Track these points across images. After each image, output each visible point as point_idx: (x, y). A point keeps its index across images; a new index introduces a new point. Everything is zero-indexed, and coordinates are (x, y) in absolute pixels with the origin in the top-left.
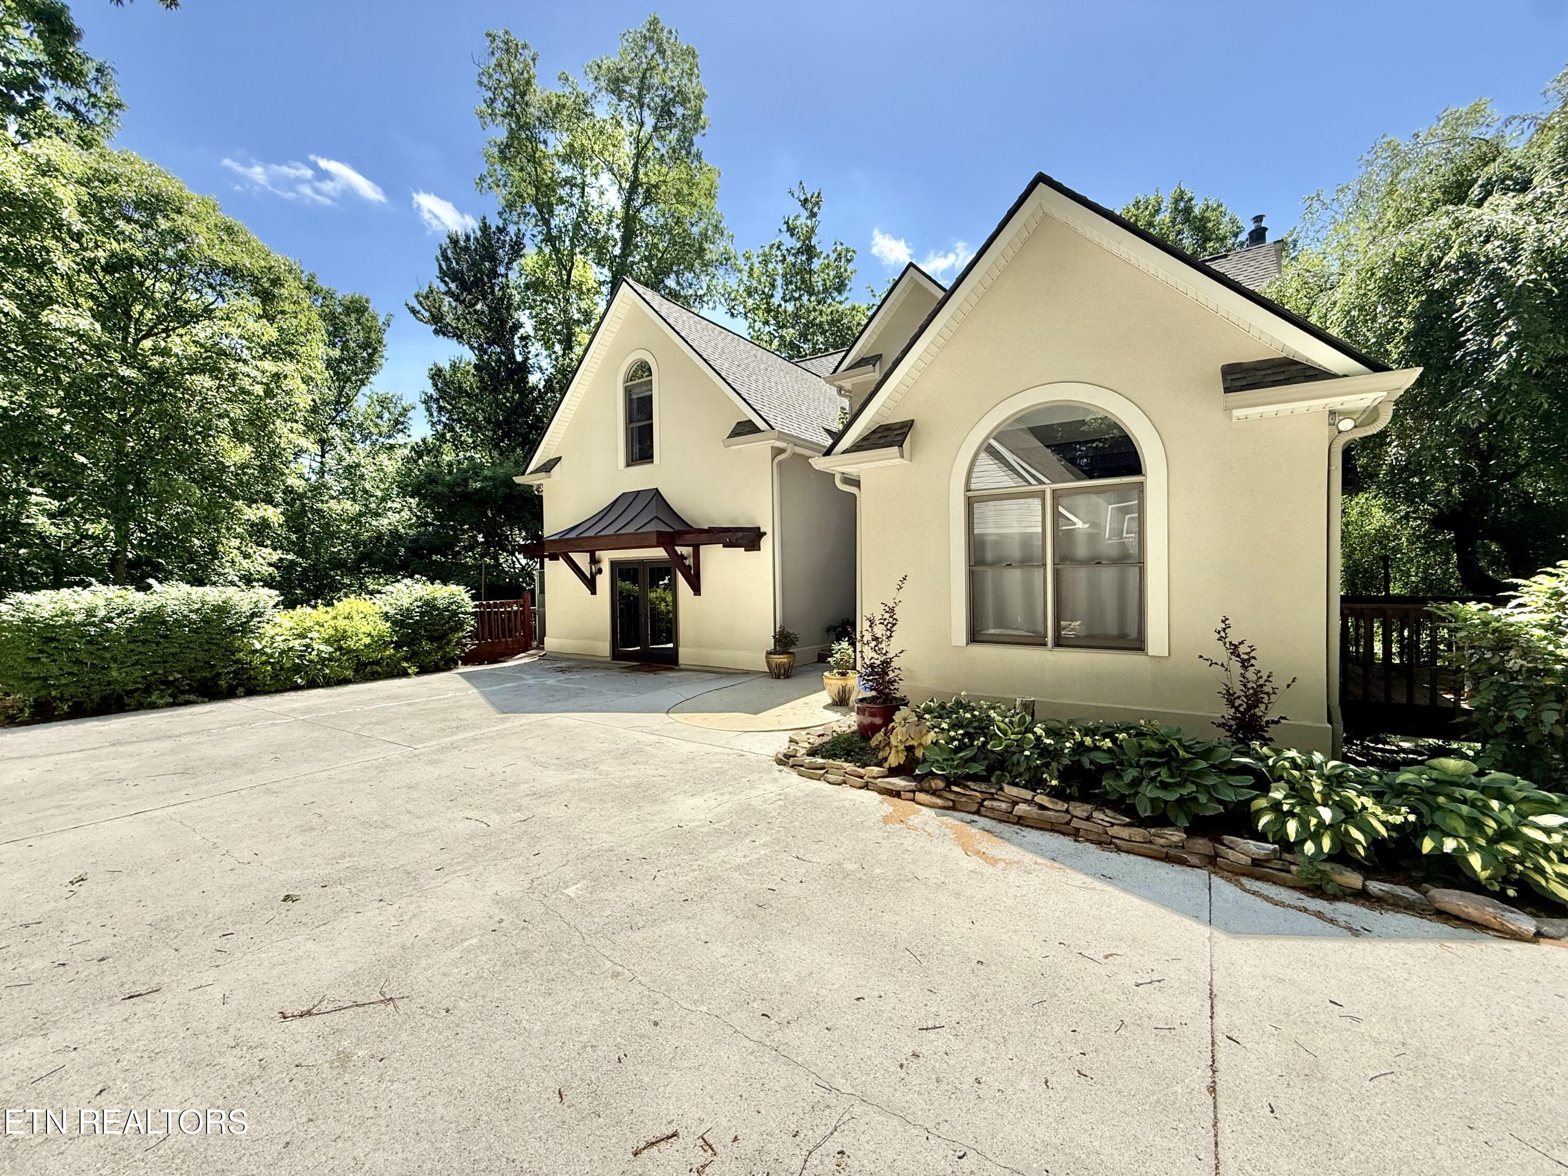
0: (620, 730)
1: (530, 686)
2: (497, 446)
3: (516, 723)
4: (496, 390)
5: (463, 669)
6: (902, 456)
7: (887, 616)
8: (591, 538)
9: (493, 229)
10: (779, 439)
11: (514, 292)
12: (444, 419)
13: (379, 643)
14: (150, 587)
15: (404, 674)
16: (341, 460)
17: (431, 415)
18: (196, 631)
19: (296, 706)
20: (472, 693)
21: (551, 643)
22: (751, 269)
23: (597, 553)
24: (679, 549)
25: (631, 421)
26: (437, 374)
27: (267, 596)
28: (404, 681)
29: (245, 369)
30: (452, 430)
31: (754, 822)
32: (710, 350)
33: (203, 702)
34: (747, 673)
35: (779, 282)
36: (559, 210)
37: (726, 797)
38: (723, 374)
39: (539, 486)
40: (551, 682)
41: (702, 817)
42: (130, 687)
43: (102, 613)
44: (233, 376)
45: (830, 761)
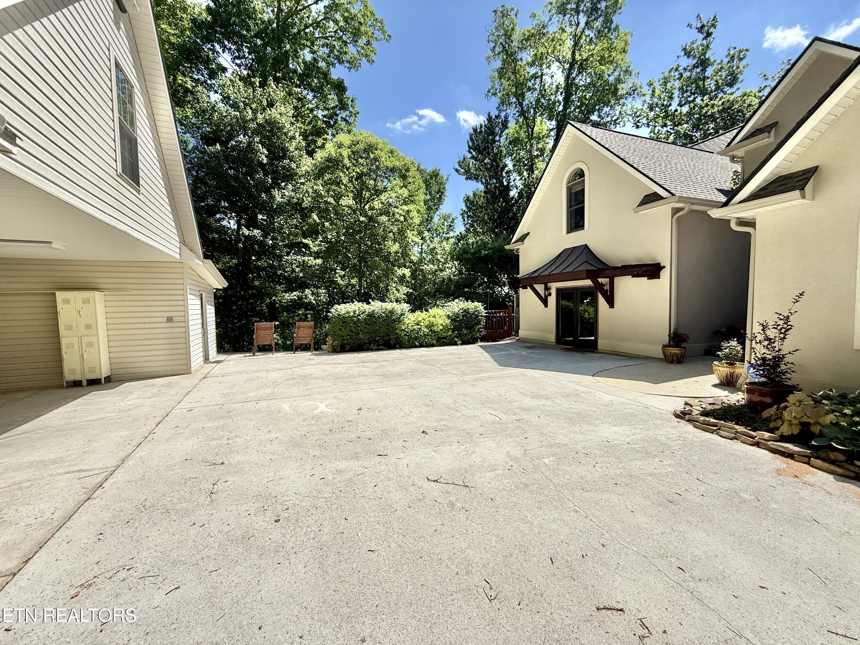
0: (565, 382)
1: (513, 354)
2: (494, 232)
3: (508, 372)
4: (494, 203)
5: (480, 344)
6: (803, 197)
7: (781, 322)
8: (546, 275)
9: (494, 117)
10: (678, 201)
11: (504, 149)
12: (470, 222)
13: (445, 328)
14: (370, 303)
15: (456, 344)
16: (429, 246)
17: (464, 220)
18: (383, 321)
19: (417, 354)
20: (486, 356)
21: (522, 333)
22: (653, 91)
23: (549, 284)
24: (600, 280)
25: (570, 207)
26: (467, 200)
27: (406, 307)
28: (455, 347)
29: (397, 210)
30: (473, 226)
31: (660, 449)
32: (625, 152)
33: (386, 350)
34: (646, 358)
35: (676, 93)
36: (528, 95)
37: (638, 431)
38: (635, 166)
39: (518, 249)
40: (523, 353)
41: (623, 439)
42: (366, 341)
43: (357, 313)
44: (393, 215)
45: (722, 422)
